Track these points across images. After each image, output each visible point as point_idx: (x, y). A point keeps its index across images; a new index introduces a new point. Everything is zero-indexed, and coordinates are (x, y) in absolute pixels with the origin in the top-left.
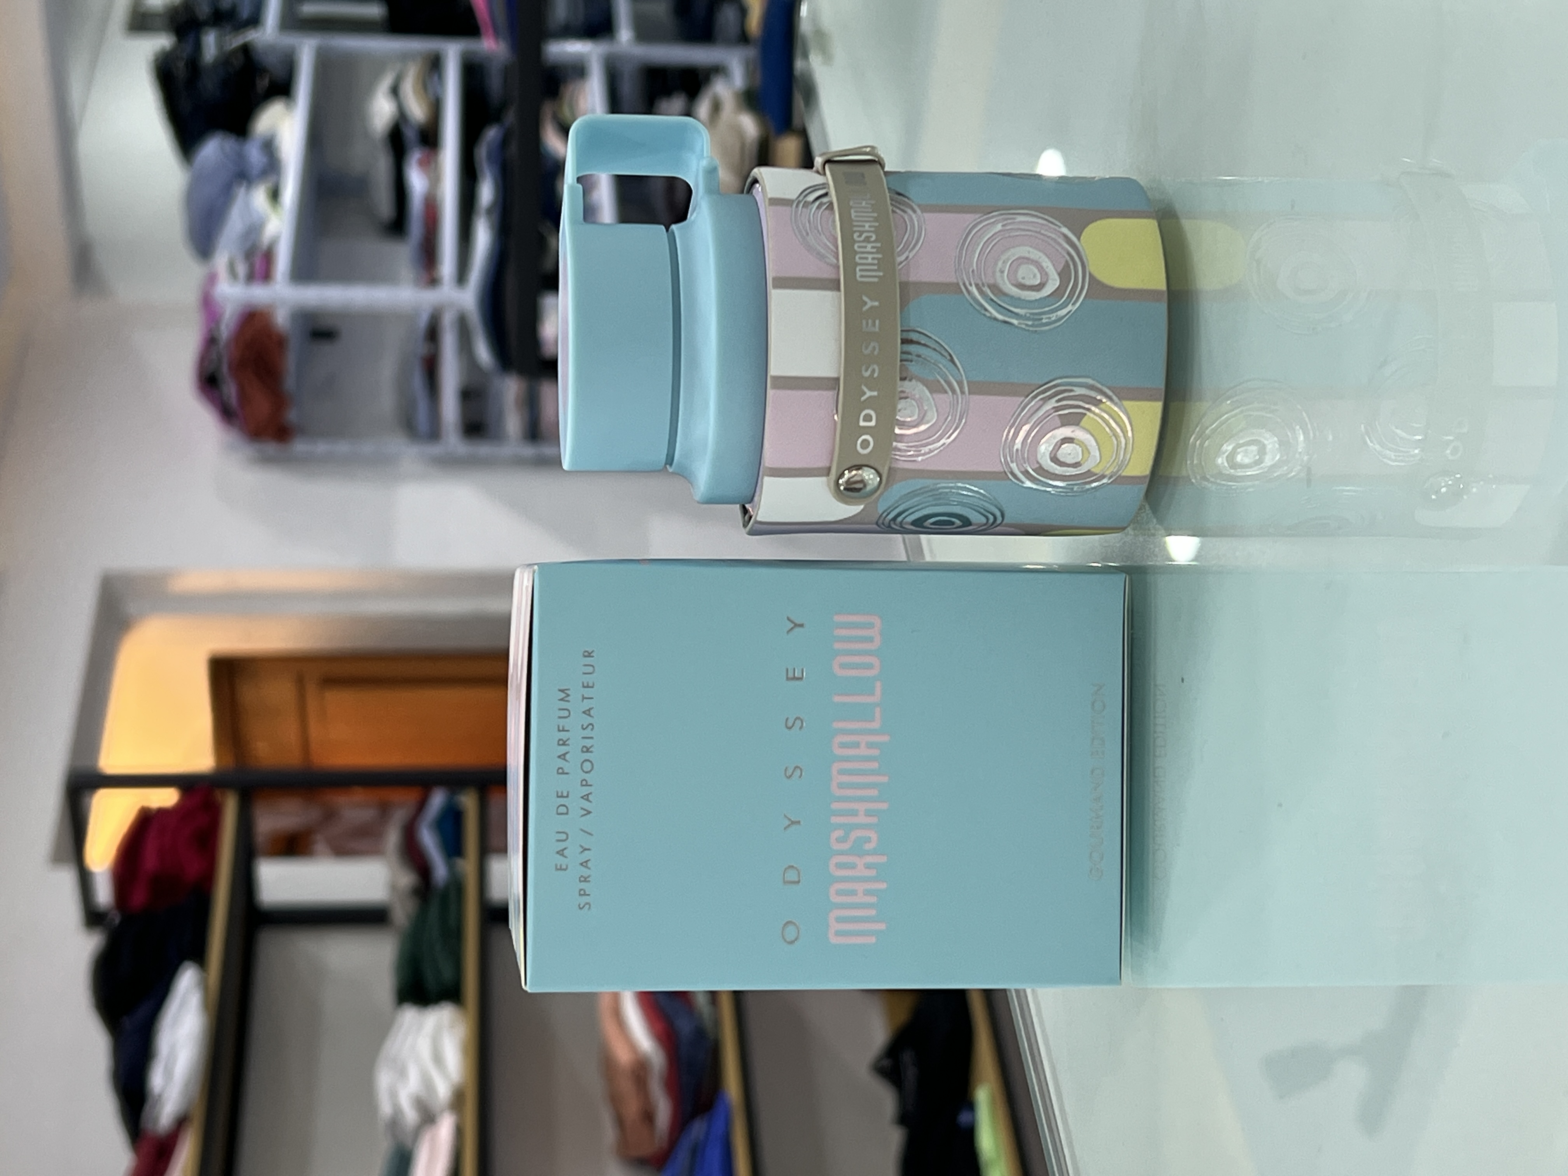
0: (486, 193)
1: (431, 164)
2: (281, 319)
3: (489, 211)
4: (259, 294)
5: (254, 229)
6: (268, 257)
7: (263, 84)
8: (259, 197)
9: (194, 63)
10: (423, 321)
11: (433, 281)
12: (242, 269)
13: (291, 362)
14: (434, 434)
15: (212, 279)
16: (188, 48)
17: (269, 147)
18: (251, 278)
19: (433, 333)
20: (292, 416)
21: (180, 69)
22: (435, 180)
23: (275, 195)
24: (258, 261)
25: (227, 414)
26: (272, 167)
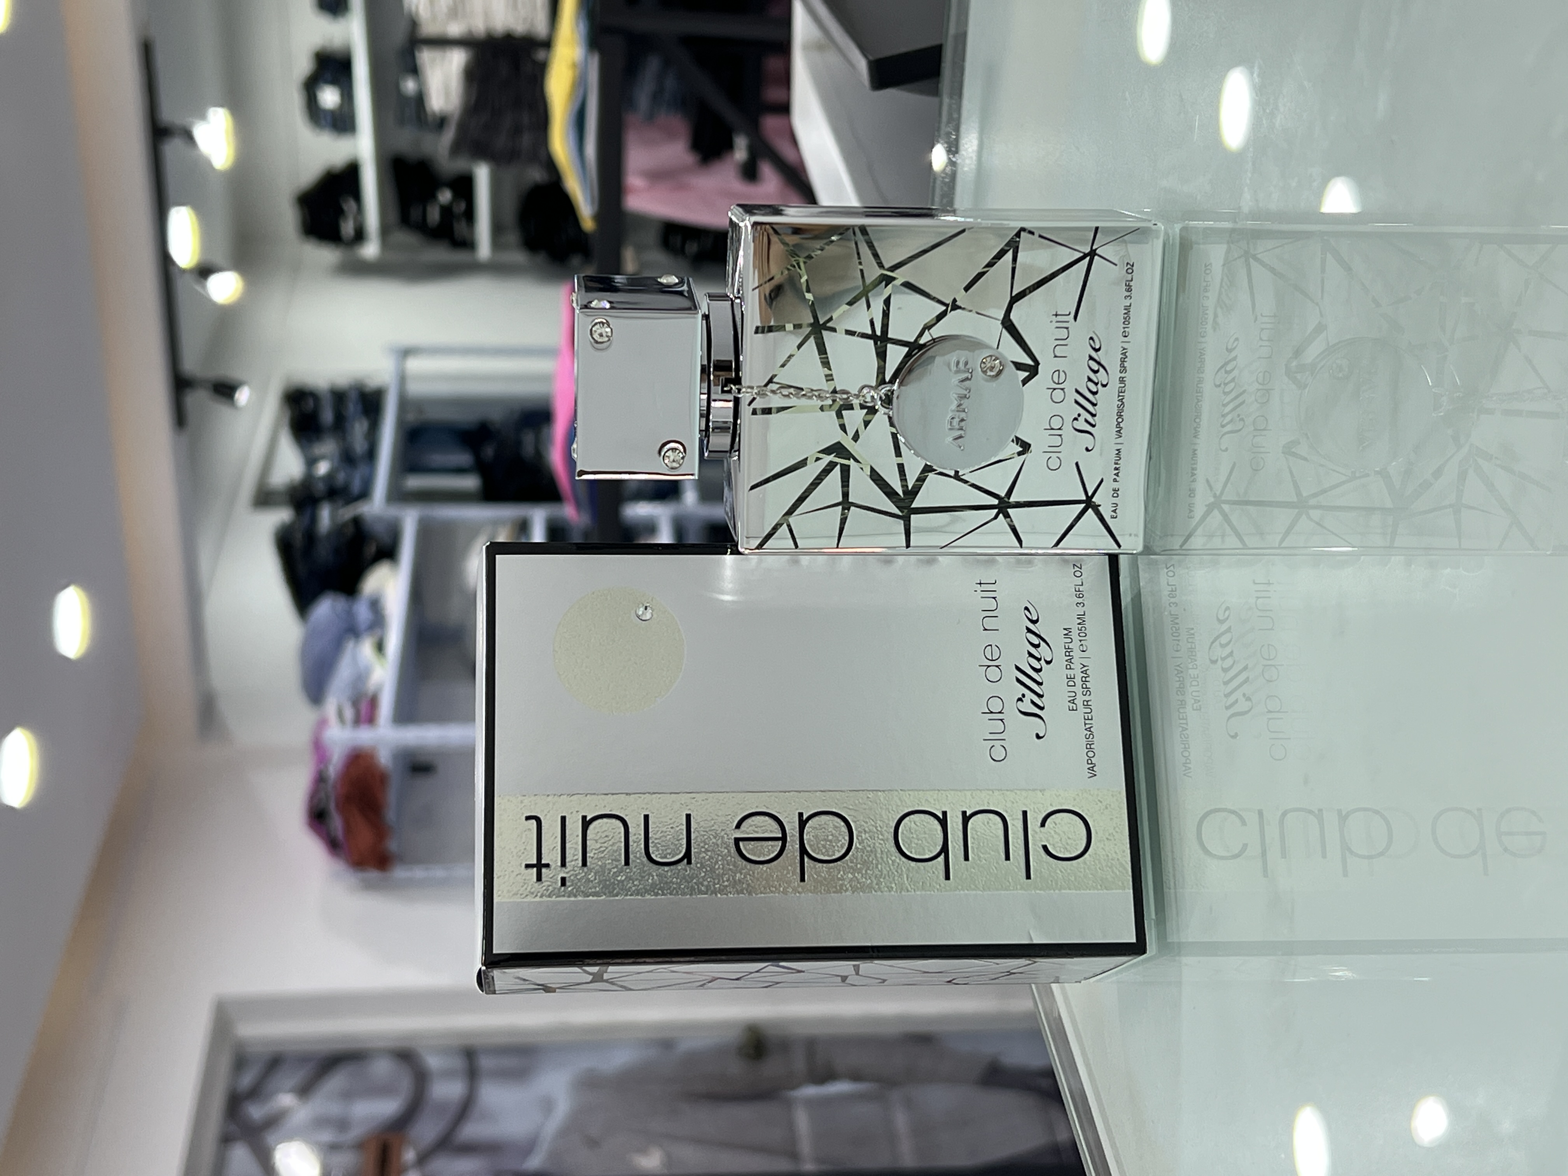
2: (384, 758)
4: (365, 736)
5: (361, 677)
6: (373, 702)
7: (371, 549)
8: (366, 648)
9: (310, 536)
12: (349, 713)
13: (391, 797)
15: (322, 724)
16: (306, 519)
17: (376, 605)
18: (357, 721)
20: (392, 845)
21: (298, 539)
23: (380, 647)
24: (364, 707)
25: (333, 845)
26: (378, 620)
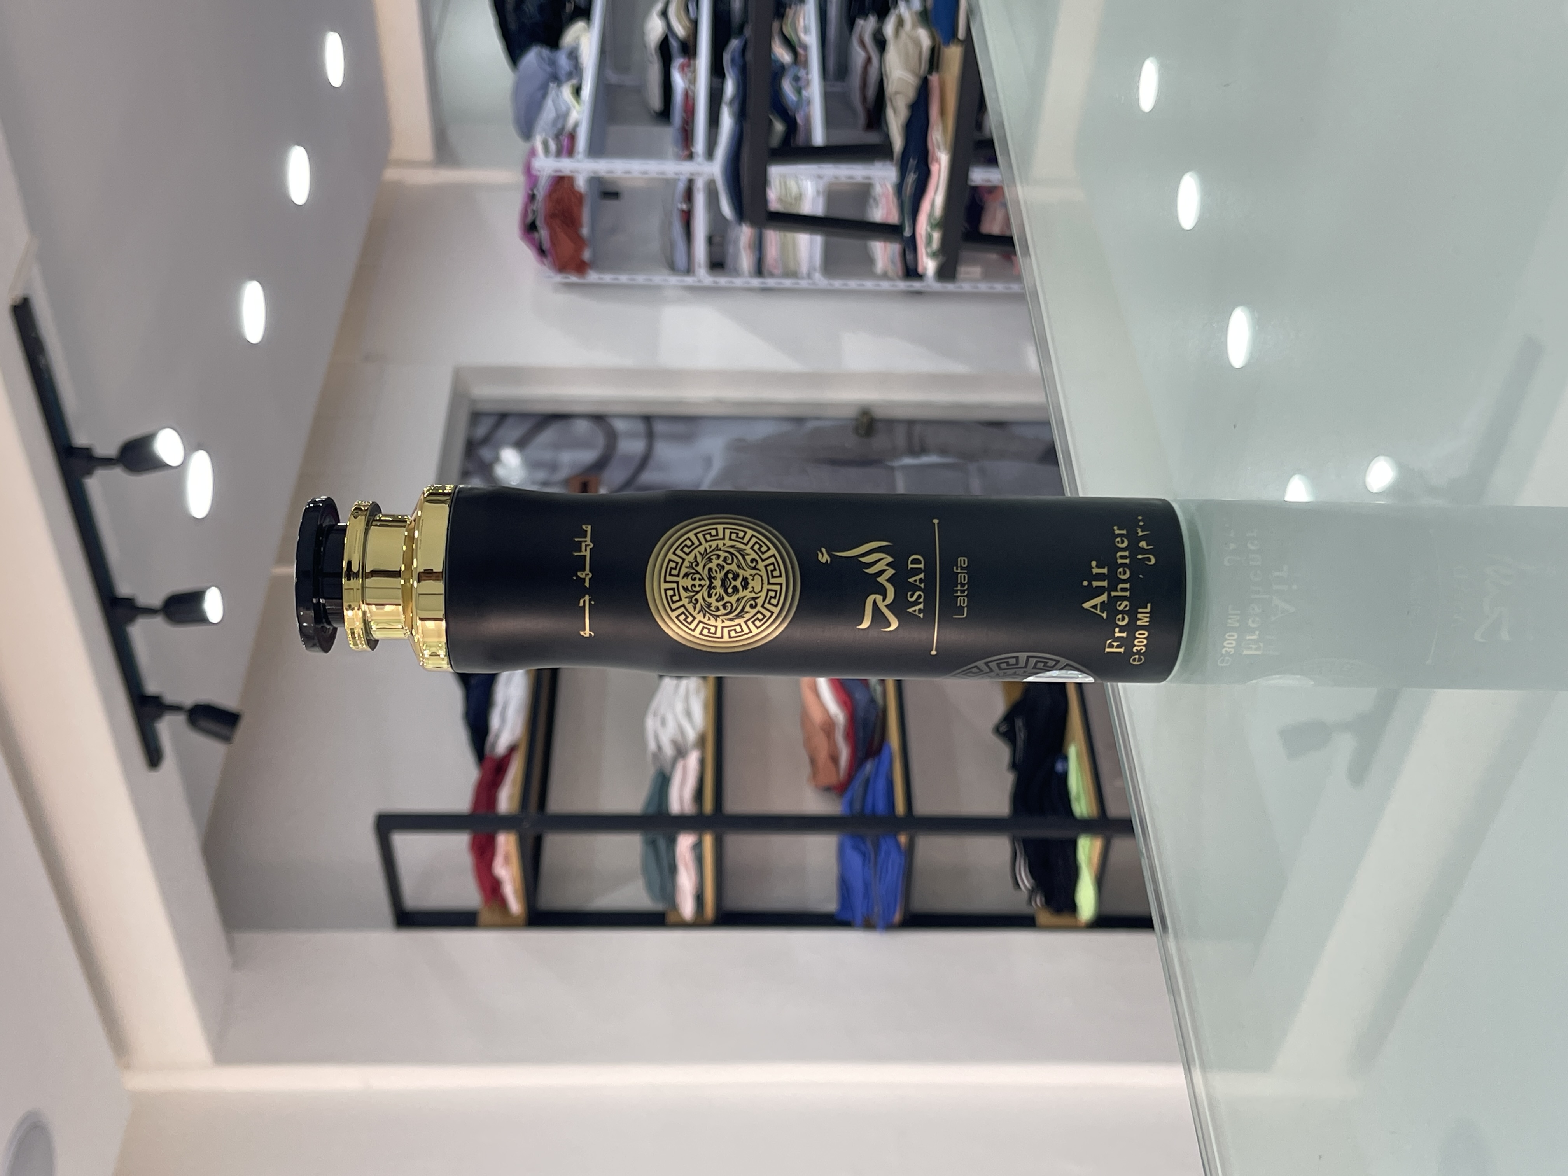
0: (730, 88)
1: (689, 68)
2: (581, 184)
3: (731, 103)
4: (566, 165)
5: (564, 116)
6: (572, 137)
7: (569, 9)
8: (566, 92)
10: (681, 186)
11: (690, 156)
12: (553, 146)
13: (586, 213)
14: (689, 270)
15: (533, 153)
17: (574, 56)
18: (559, 154)
19: (689, 195)
20: (587, 254)
22: (693, 81)
23: (577, 91)
24: (565, 142)
25: (542, 252)
26: (576, 70)
